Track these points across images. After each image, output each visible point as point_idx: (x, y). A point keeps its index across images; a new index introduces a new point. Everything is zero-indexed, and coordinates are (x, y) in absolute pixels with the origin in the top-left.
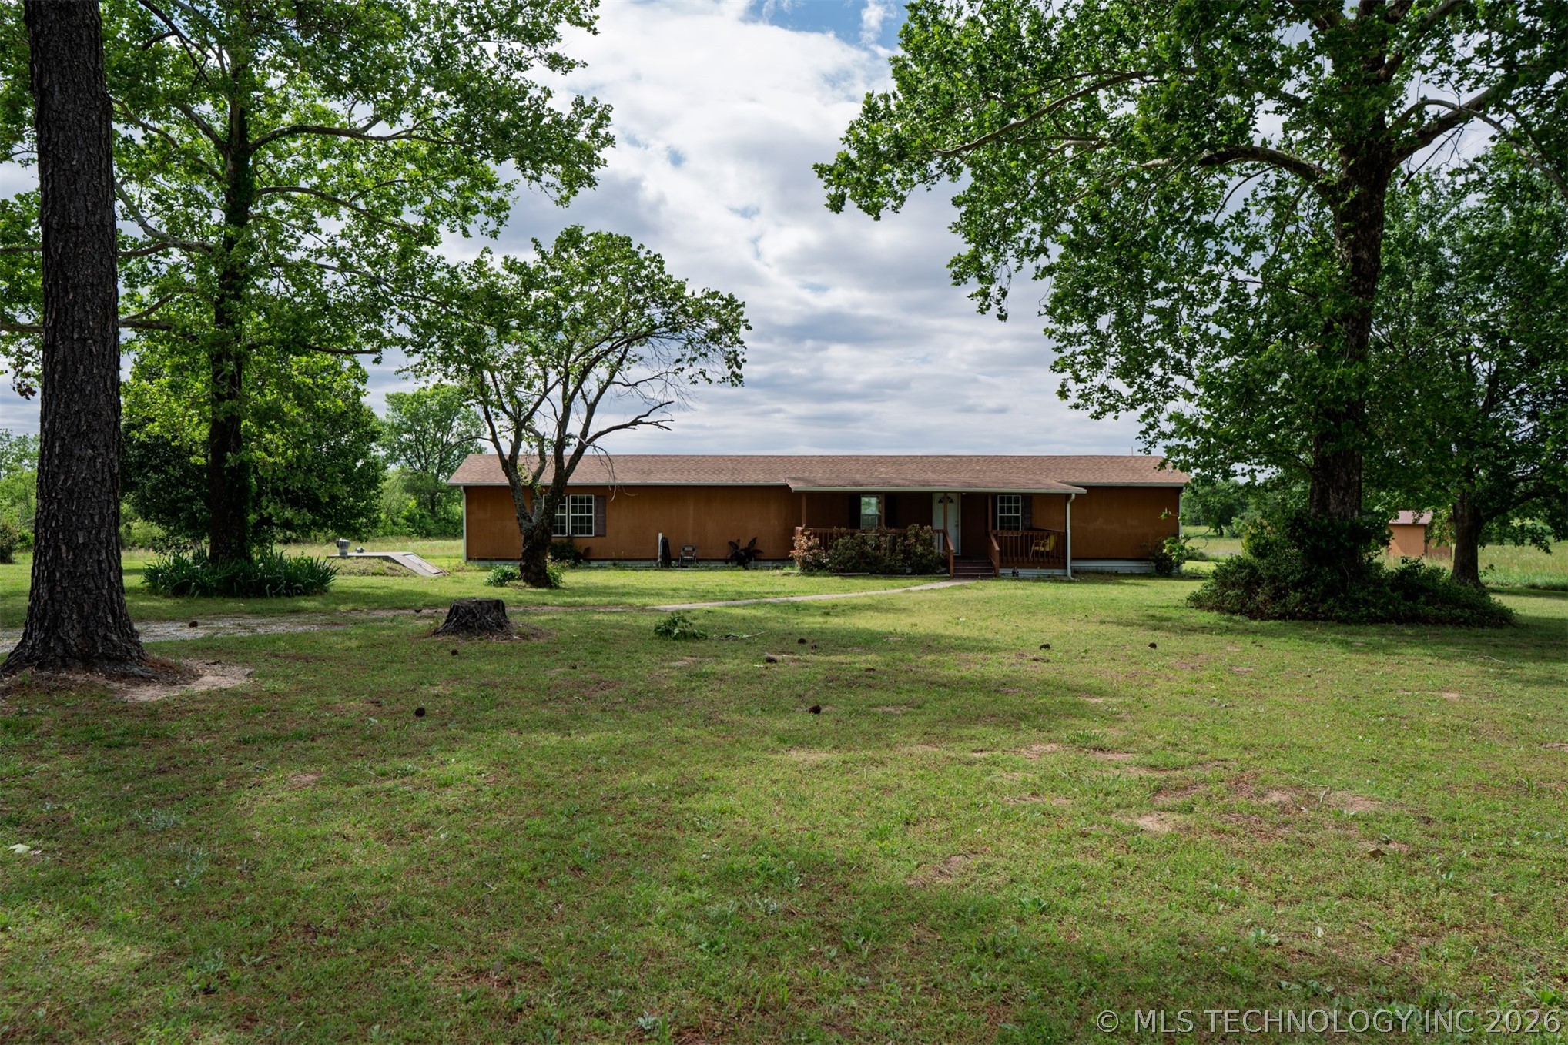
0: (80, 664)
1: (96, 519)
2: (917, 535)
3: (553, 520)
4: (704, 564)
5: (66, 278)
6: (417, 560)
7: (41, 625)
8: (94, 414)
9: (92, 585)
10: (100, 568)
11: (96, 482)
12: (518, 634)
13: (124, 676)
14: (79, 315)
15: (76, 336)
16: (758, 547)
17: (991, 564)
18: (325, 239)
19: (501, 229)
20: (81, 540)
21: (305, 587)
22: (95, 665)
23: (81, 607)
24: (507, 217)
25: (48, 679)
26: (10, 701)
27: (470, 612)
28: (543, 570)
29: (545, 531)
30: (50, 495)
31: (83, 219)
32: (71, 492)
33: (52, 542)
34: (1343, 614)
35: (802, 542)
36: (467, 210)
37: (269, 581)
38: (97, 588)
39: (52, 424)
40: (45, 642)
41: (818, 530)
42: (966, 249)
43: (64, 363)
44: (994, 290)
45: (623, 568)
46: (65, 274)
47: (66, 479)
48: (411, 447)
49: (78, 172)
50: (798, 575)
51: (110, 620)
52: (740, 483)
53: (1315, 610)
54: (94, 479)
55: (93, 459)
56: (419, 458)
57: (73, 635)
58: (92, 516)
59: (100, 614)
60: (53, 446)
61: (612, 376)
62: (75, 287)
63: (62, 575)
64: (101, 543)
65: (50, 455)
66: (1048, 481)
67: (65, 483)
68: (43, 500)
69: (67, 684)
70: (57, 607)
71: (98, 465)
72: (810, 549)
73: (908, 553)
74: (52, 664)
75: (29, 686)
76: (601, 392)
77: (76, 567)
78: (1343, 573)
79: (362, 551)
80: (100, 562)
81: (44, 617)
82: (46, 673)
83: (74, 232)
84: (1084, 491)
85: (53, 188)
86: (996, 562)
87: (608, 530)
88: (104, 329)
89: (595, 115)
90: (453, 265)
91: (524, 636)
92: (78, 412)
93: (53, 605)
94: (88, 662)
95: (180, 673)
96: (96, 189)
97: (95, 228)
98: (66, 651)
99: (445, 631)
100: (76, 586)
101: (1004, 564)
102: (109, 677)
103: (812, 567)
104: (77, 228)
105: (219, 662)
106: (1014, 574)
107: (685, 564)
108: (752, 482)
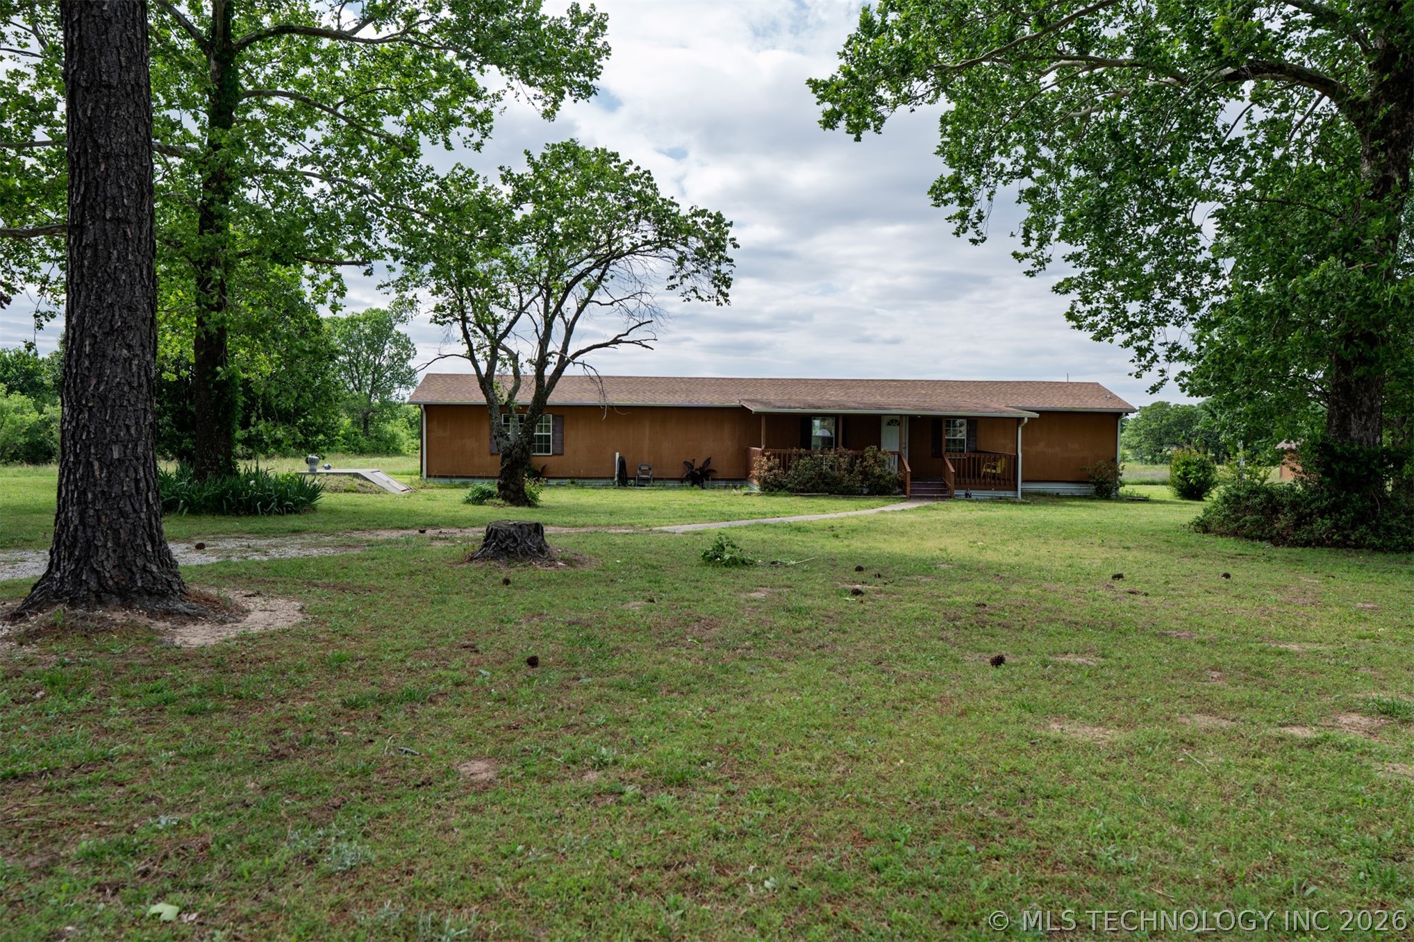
0: (116, 600)
1: (133, 431)
2: (875, 457)
3: (532, 439)
4: (661, 483)
5: (97, 146)
6: (386, 478)
7: (71, 554)
8: (129, 308)
9: (129, 508)
10: (137, 488)
11: (132, 388)
12: (562, 559)
13: (167, 614)
14: (112, 191)
15: (108, 216)
16: (711, 467)
17: (945, 485)
18: (311, 146)
19: (486, 141)
20: (116, 456)
21: (296, 505)
22: (133, 600)
23: (116, 532)
24: (491, 128)
25: (84, 618)
26: (41, 645)
27: (508, 535)
28: (521, 489)
29: (523, 450)
30: (79, 402)
31: (116, 76)
32: (103, 399)
33: (82, 457)
34: (1378, 542)
35: (761, 462)
36: (451, 122)
37: (259, 499)
38: (135, 510)
39: (81, 318)
40: (76, 574)
41: (778, 451)
42: (949, 172)
43: (94, 247)
44: (972, 215)
45: (583, 486)
46: (95, 142)
47: (98, 383)
48: (345, 369)
49: (109, 20)
50: (759, 495)
51: (149, 548)
52: (695, 404)
53: (1347, 537)
54: (129, 384)
55: (129, 361)
56: (352, 379)
57: (108, 565)
58: (128, 428)
59: (139, 541)
60: (82, 345)
61: (591, 295)
62: (107, 157)
63: (95, 496)
64: (137, 459)
65: (79, 356)
66: (996, 406)
67: (96, 388)
68: (71, 407)
69: (106, 624)
70: (89, 533)
71: (134, 368)
72: (770, 469)
73: (865, 474)
74: (86, 600)
75: (62, 628)
76: (580, 310)
77: (110, 487)
78: (1373, 500)
79: (329, 468)
80: (137, 481)
81: (74, 545)
82: (79, 611)
83: (105, 91)
84: (1037, 415)
85: (80, 37)
86: (951, 485)
87: (566, 448)
88: (140, 208)
89: (592, 24)
90: (443, 176)
91: (569, 562)
92: (111, 305)
93: (84, 531)
94: (126, 597)
95: (227, 609)
96: (131, 43)
97: (129, 88)
98: (100, 585)
99: (484, 557)
100: (112, 509)
101: (959, 486)
102: (152, 615)
103: (771, 487)
104: (109, 86)
105: (258, 593)
106: (967, 495)
107: (642, 483)
108: (707, 404)
